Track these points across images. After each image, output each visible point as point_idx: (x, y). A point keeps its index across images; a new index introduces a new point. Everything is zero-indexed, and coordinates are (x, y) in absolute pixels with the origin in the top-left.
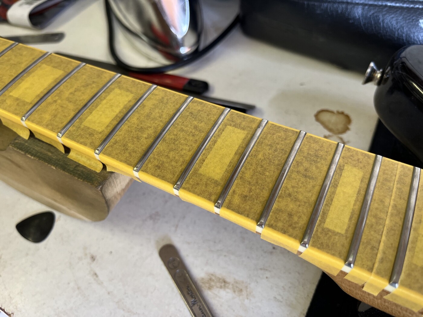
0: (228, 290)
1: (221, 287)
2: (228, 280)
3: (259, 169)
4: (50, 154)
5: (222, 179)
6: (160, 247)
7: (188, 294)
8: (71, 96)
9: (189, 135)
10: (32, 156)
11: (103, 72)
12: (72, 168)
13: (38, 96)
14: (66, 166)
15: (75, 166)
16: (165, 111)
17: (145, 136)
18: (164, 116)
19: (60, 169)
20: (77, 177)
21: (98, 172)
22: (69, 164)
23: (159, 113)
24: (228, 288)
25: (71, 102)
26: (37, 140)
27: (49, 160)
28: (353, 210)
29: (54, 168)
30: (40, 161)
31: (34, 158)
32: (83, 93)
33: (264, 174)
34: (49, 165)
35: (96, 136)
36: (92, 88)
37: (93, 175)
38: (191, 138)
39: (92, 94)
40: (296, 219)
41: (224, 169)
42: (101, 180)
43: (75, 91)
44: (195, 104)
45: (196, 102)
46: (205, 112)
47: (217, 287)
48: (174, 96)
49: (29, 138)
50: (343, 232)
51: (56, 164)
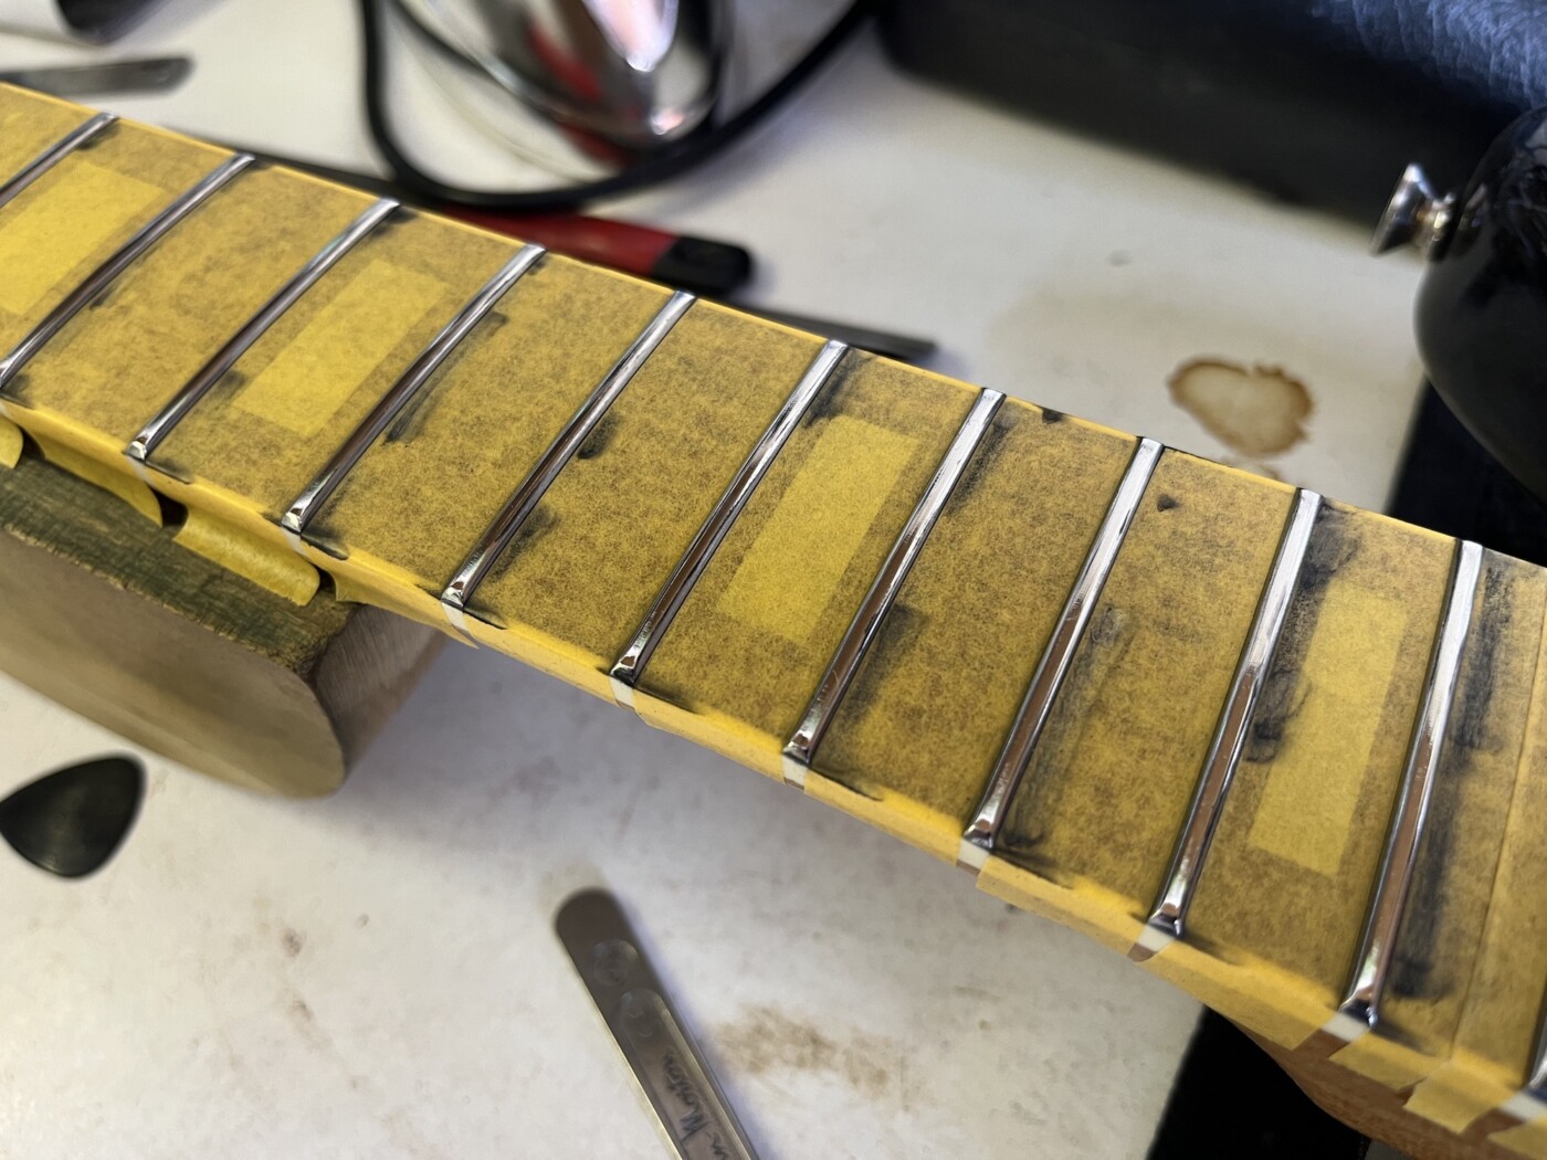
0: (828, 1075)
1: (801, 1063)
2: (828, 1034)
3: (971, 596)
4: (102, 528)
5: (815, 639)
6: (558, 898)
7: (671, 1088)
8: (188, 290)
9: (675, 452)
10: (28, 534)
11: (324, 191)
12: (193, 586)
13: (56, 288)
14: (167, 578)
15: (205, 576)
16: (576, 351)
17: (494, 454)
18: (573, 373)
19: (141, 589)
20: (212, 624)
21: (300, 602)
22: (179, 568)
23: (550, 358)
24: (828, 1065)
25: (187, 312)
26: (51, 471)
27: (98, 553)
28: (1371, 774)
29: (119, 586)
30: (62, 556)
31: (39, 544)
32: (238, 277)
33: (991, 617)
34: (99, 574)
35: (289, 454)
36: (276, 259)
37: (277, 616)
38: (685, 464)
39: (279, 284)
40: (1127, 808)
41: (824, 598)
42: (310, 636)
43: (208, 269)
44: (699, 325)
45: (706, 315)
46: (745, 358)
47: (786, 1062)
48: (613, 290)
49: (20, 463)
50: (1331, 869)
51: (128, 570)
